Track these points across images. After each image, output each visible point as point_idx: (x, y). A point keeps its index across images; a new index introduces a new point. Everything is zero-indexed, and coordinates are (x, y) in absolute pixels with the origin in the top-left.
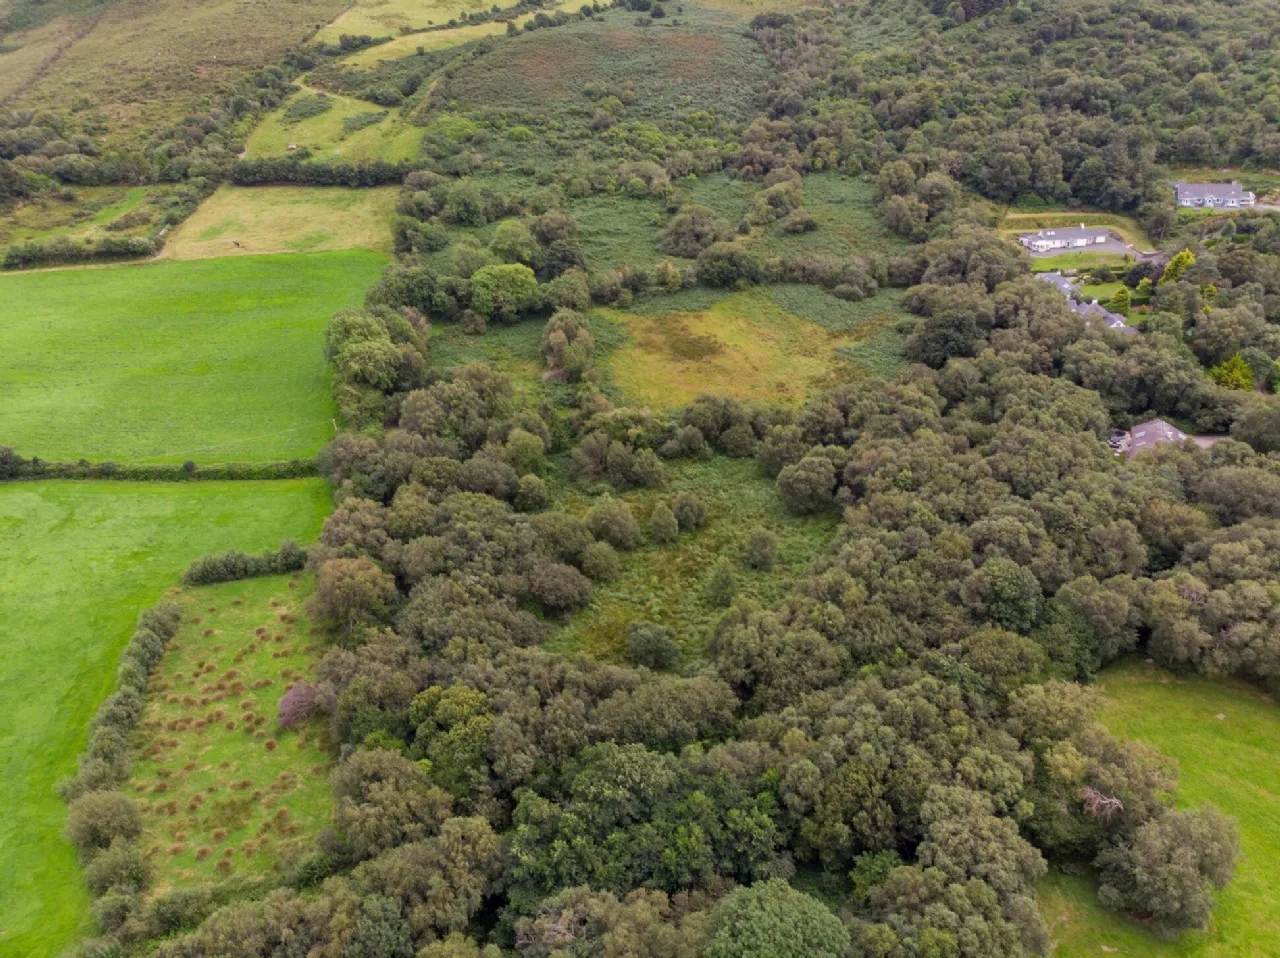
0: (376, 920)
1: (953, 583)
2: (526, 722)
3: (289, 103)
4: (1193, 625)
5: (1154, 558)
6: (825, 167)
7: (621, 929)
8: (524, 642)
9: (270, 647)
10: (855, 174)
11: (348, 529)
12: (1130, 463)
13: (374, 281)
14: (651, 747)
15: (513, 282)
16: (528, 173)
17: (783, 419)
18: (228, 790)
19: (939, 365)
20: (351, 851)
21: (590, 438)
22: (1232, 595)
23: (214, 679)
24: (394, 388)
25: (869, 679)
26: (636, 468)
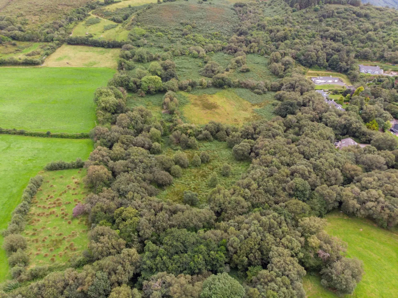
0: (99, 279)
1: (284, 185)
2: (150, 220)
3: (87, 20)
4: (355, 202)
5: (345, 180)
6: (254, 52)
7: (176, 286)
8: (151, 195)
9: (71, 192)
10: (262, 55)
11: (98, 156)
12: (340, 151)
13: (110, 78)
14: (188, 230)
15: (154, 81)
16: (161, 47)
17: (235, 130)
18: (55, 236)
19: (284, 116)
20: (93, 257)
21: (175, 132)
22: (367, 193)
23: (52, 201)
24: (115, 112)
25: (256, 213)
26: (189, 143)
